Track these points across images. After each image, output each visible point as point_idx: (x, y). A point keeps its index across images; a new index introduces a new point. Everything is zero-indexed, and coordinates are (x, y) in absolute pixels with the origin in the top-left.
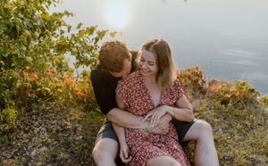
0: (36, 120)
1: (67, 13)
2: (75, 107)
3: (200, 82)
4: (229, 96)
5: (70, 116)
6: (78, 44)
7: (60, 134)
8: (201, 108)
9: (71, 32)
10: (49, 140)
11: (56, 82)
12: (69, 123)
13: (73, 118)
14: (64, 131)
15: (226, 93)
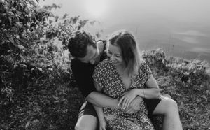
0: (31, 95)
1: (55, 6)
2: (62, 84)
3: (163, 61)
4: (187, 73)
5: (58, 92)
6: (63, 32)
7: (50, 108)
8: (166, 85)
9: (58, 22)
10: (41, 113)
11: (47, 62)
12: (57, 98)
13: (60, 94)
14: (53, 104)
15: (185, 70)
